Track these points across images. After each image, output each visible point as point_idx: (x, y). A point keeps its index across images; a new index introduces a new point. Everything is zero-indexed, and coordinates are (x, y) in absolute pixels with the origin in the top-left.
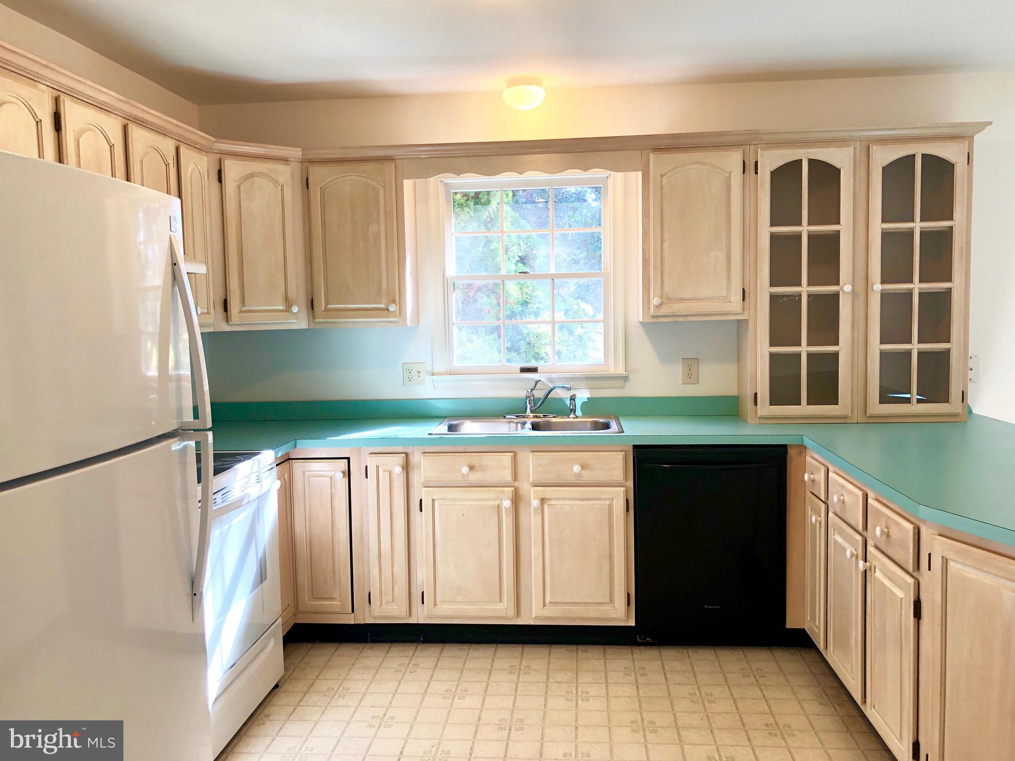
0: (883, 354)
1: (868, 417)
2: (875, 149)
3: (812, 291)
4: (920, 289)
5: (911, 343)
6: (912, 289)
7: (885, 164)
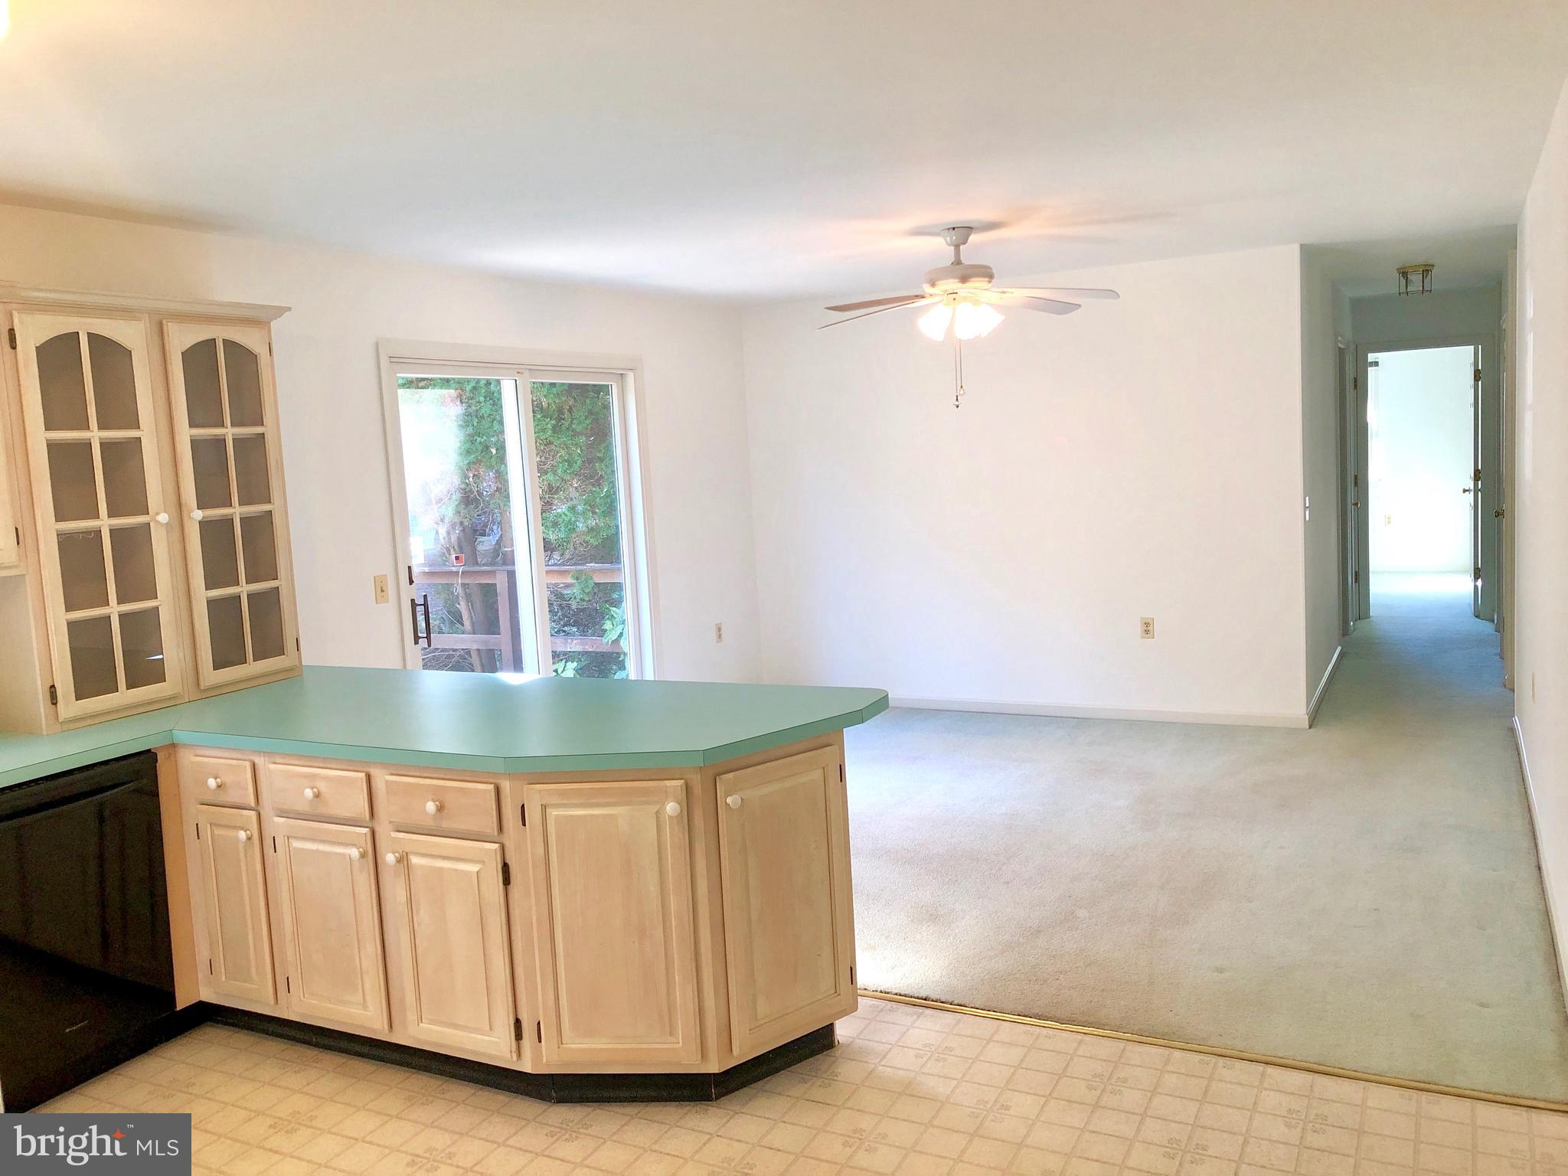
0: (211, 603)
1: (203, 690)
2: (172, 329)
3: (115, 525)
4: (240, 514)
5: (238, 585)
6: (232, 515)
7: (184, 348)
